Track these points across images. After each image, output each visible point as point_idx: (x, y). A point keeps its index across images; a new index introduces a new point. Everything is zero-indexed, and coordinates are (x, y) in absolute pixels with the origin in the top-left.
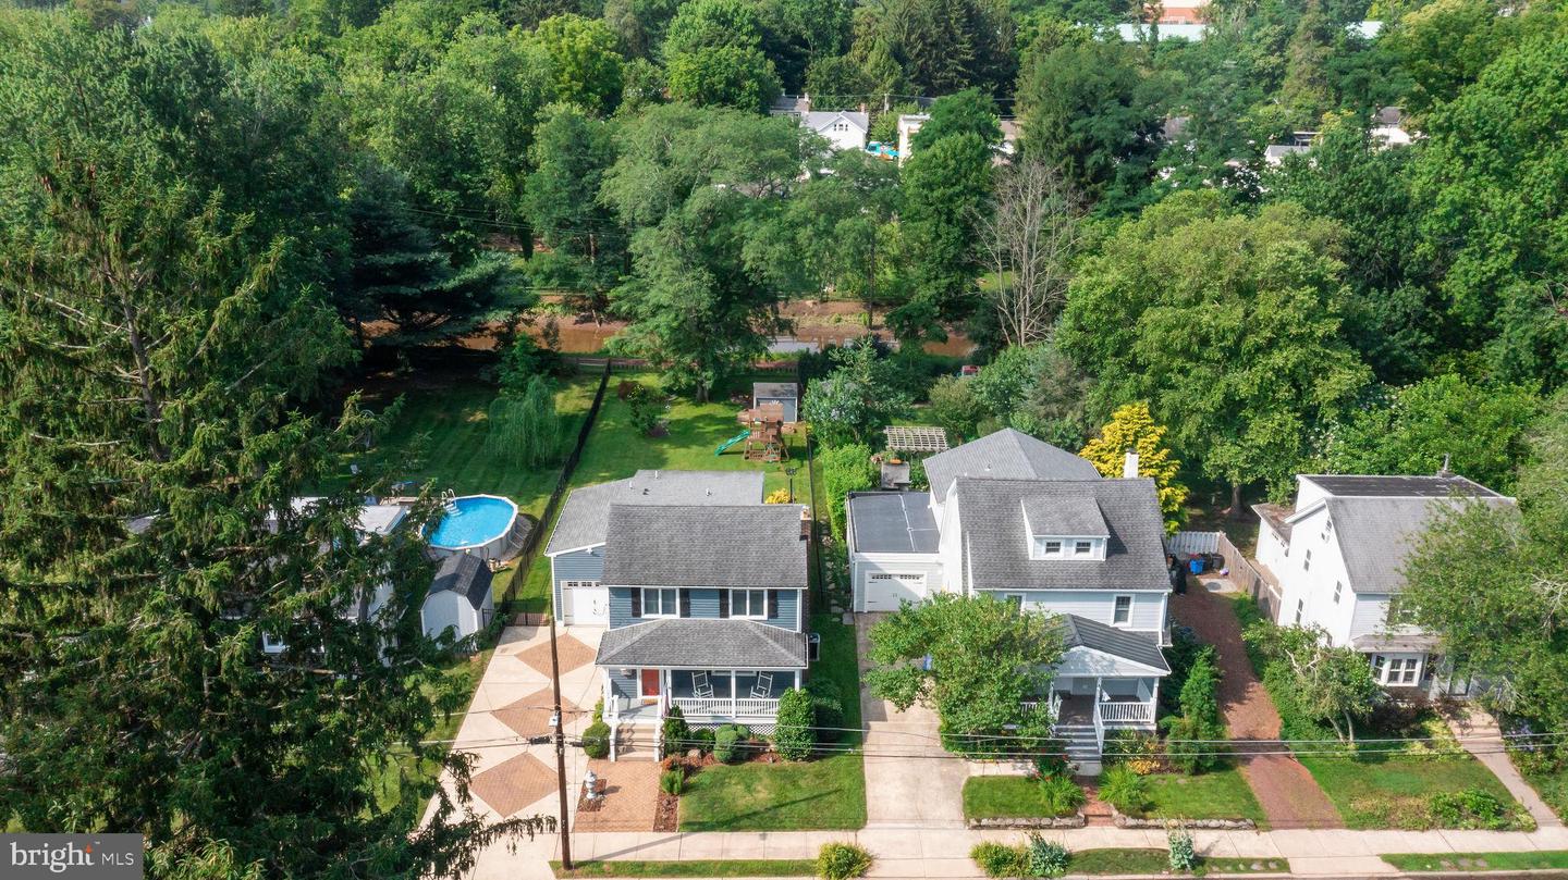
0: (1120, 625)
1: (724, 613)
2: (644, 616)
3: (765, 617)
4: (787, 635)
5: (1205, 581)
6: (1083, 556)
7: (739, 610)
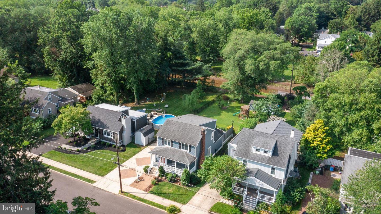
0: (272, 175)
1: (180, 148)
2: (164, 145)
3: (188, 151)
4: (192, 156)
5: (332, 173)
6: (265, 154)
7: (183, 148)
